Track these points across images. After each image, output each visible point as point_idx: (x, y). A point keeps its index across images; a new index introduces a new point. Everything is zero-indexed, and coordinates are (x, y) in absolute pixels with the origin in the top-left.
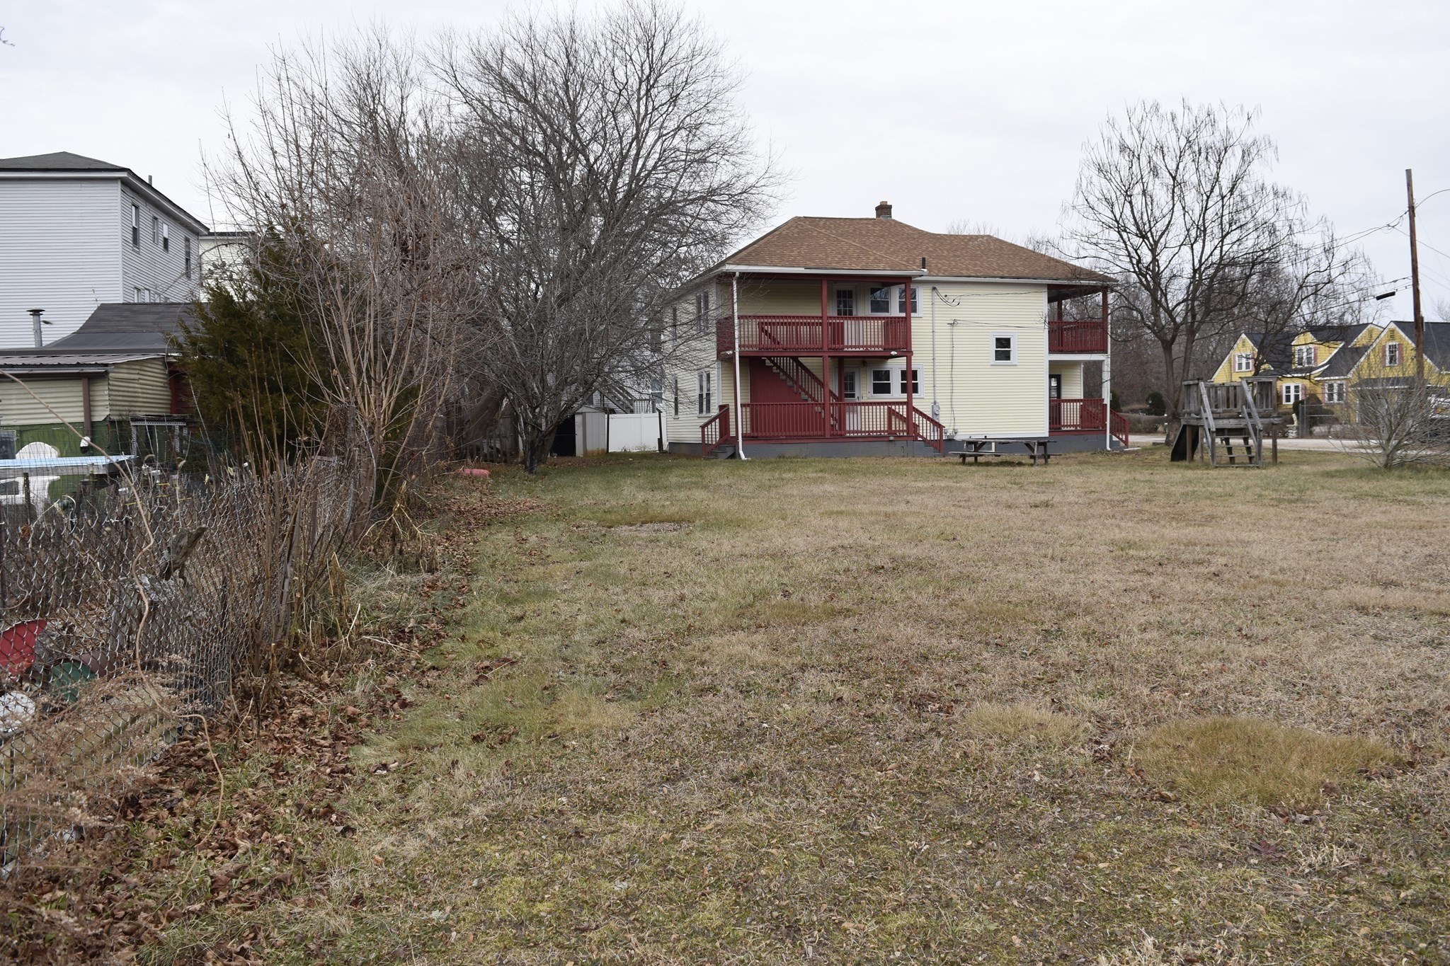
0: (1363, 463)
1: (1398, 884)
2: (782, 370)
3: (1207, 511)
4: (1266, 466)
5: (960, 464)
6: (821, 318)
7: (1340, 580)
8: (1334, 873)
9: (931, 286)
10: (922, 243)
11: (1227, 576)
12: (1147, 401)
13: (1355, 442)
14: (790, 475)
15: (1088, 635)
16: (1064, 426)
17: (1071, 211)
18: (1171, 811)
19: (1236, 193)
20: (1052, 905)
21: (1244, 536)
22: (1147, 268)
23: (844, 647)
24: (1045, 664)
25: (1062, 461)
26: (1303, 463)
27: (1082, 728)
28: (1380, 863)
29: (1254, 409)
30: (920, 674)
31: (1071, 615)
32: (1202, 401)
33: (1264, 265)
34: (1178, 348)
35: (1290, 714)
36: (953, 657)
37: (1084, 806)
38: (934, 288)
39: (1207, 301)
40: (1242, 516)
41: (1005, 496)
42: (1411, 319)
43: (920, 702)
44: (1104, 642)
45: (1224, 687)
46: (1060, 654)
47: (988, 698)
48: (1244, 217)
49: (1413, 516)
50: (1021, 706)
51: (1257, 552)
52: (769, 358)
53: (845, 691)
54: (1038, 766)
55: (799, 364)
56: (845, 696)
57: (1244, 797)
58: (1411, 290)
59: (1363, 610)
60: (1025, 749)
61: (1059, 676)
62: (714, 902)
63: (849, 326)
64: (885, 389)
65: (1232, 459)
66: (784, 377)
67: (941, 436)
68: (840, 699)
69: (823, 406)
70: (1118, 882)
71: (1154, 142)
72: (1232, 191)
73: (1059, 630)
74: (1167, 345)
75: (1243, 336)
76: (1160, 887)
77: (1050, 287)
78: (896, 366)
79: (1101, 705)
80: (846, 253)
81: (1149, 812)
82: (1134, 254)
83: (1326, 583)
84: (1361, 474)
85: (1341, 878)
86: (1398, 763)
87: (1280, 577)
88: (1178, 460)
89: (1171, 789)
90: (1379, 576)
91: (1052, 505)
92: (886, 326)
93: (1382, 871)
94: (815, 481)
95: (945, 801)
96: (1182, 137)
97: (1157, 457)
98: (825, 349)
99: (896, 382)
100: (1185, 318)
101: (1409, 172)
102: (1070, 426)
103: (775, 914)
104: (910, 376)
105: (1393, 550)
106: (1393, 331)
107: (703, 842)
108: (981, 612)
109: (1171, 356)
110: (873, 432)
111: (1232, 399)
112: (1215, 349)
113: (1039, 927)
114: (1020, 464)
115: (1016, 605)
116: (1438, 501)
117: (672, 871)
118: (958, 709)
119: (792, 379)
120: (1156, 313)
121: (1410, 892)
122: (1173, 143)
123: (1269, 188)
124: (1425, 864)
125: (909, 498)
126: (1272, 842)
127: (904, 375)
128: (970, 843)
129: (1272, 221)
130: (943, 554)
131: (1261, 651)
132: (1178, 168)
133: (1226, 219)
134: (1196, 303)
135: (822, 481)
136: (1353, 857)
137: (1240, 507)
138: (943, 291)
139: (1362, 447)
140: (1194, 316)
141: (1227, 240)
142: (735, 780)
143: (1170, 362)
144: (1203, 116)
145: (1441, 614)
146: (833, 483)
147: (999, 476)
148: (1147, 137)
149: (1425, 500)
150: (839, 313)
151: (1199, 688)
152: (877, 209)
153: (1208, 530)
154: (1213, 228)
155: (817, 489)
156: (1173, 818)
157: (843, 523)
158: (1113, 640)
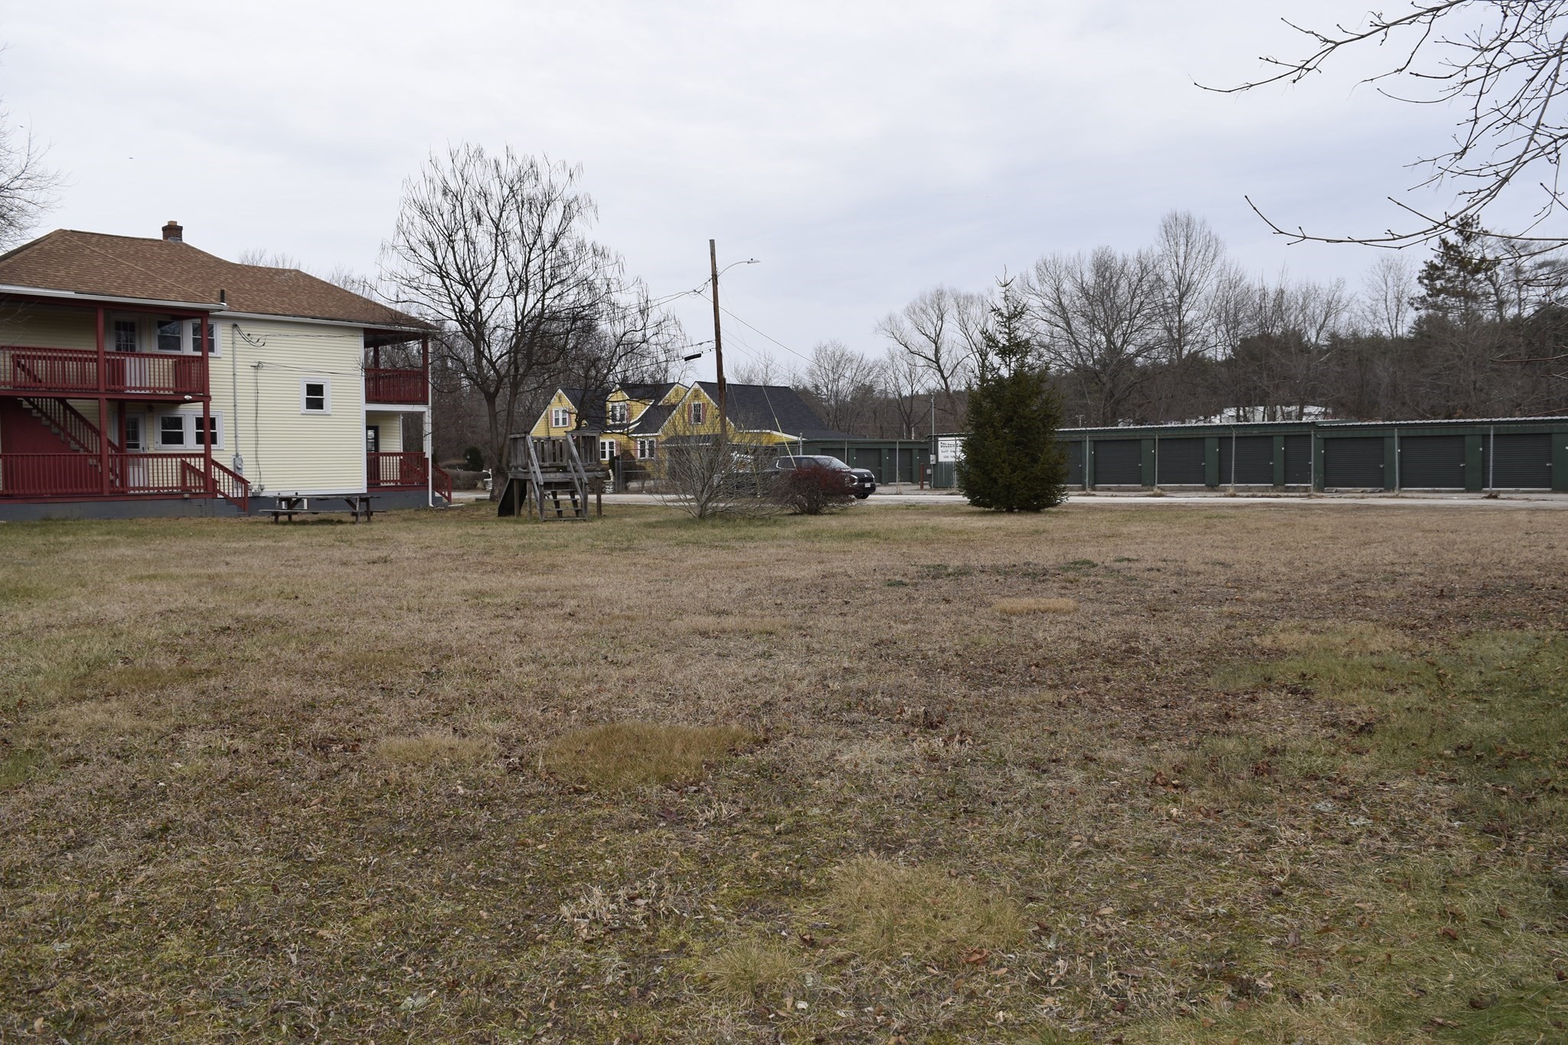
0: (679, 515)
1: (772, 821)
2: (45, 414)
3: (548, 561)
4: (592, 519)
5: (272, 523)
6: (96, 353)
7: (681, 612)
8: (725, 823)
9: (231, 323)
10: (219, 273)
11: (582, 615)
12: (465, 456)
13: (673, 497)
14: (69, 539)
15: (470, 672)
16: (383, 481)
17: (390, 251)
18: (586, 799)
19: (558, 247)
20: (506, 884)
21: (588, 581)
22: (470, 317)
23: (218, 704)
24: (436, 700)
25: (384, 519)
26: (626, 515)
27: (490, 747)
28: (757, 810)
29: (579, 463)
30: (314, 721)
31: (448, 657)
32: (529, 455)
33: (582, 321)
34: (500, 402)
35: (665, 718)
36: (342, 703)
37: (510, 807)
38: (235, 326)
39: (529, 355)
40: (582, 564)
41: (337, 554)
42: (714, 380)
43: (322, 746)
44: (486, 676)
45: (604, 703)
46: (448, 689)
47: (392, 732)
48: (564, 272)
49: (730, 558)
50: (427, 736)
51: (604, 593)
52: (27, 399)
53: (241, 745)
54: (459, 782)
55: (67, 407)
56: (240, 748)
57: (645, 780)
58: (714, 352)
59: (704, 634)
60: (441, 771)
61: (453, 709)
62: (174, 941)
63: (131, 365)
64: (178, 439)
65: (560, 513)
66: (48, 423)
67: (246, 493)
68: (236, 751)
69: (100, 458)
70: (557, 856)
71: (478, 189)
72: (553, 246)
73: (439, 671)
74: (491, 398)
75: (560, 391)
76: (594, 853)
77: (366, 331)
78: (190, 412)
79: (502, 727)
80: (128, 278)
81: (568, 802)
82: (456, 302)
83: (669, 616)
84: (680, 524)
85: (730, 826)
86: (757, 742)
87: (630, 613)
88: (505, 515)
89: (582, 783)
90: (712, 608)
91: (391, 561)
92: (175, 365)
93: (759, 815)
94: (105, 544)
95: (381, 823)
96: (505, 186)
97: (482, 512)
98: (102, 390)
99: (190, 431)
100: (508, 370)
101: (712, 242)
102: (390, 481)
103: (246, 938)
104: (207, 424)
105: (719, 586)
106: (696, 391)
107: (137, 894)
108: (356, 662)
109: (494, 409)
110: (163, 488)
111: (558, 453)
112: (531, 404)
113: (499, 900)
114: (340, 522)
115: (388, 653)
116: (748, 545)
117: (115, 924)
118: (364, 749)
119: (58, 425)
120: (478, 364)
121: (782, 825)
122: (497, 192)
123: (589, 246)
124: (789, 806)
125: (228, 559)
126: (673, 809)
127: (200, 423)
128: (416, 850)
129: (591, 278)
130: (290, 611)
131: (630, 672)
132: (501, 215)
133: (548, 272)
134: (519, 356)
135: (115, 544)
136: (737, 809)
137: (576, 556)
138: (245, 329)
139: (681, 500)
140: (517, 369)
141: (549, 295)
142: (150, 836)
143: (493, 415)
144: (526, 167)
145: (767, 633)
146: (128, 545)
147: (323, 535)
148: (470, 182)
149: (737, 545)
150: (118, 348)
151: (585, 705)
152: (164, 229)
153: (552, 577)
154: (536, 281)
155: (112, 553)
156: (589, 804)
157: (160, 587)
158: (494, 675)
